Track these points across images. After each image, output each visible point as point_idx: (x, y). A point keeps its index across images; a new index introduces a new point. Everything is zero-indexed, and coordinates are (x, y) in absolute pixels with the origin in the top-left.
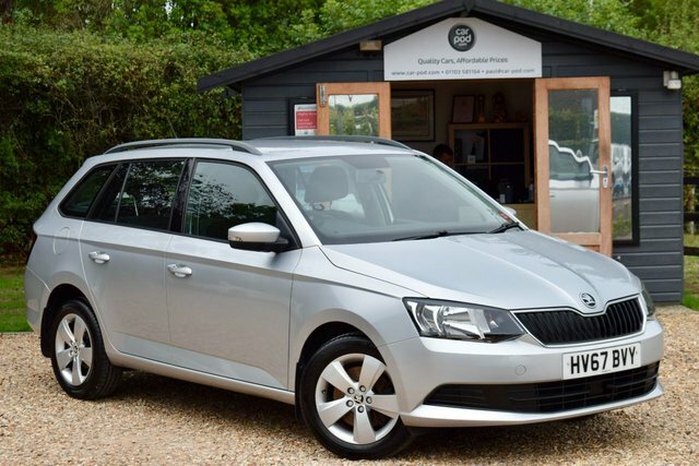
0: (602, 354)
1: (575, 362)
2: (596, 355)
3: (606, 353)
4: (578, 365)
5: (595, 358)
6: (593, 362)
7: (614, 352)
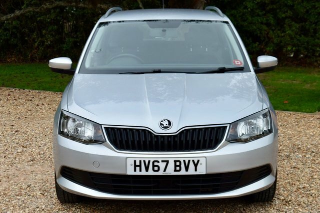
0: (163, 161)
1: (138, 163)
2: (158, 162)
3: (167, 162)
4: (140, 166)
5: (156, 164)
6: (154, 166)
7: (175, 162)
